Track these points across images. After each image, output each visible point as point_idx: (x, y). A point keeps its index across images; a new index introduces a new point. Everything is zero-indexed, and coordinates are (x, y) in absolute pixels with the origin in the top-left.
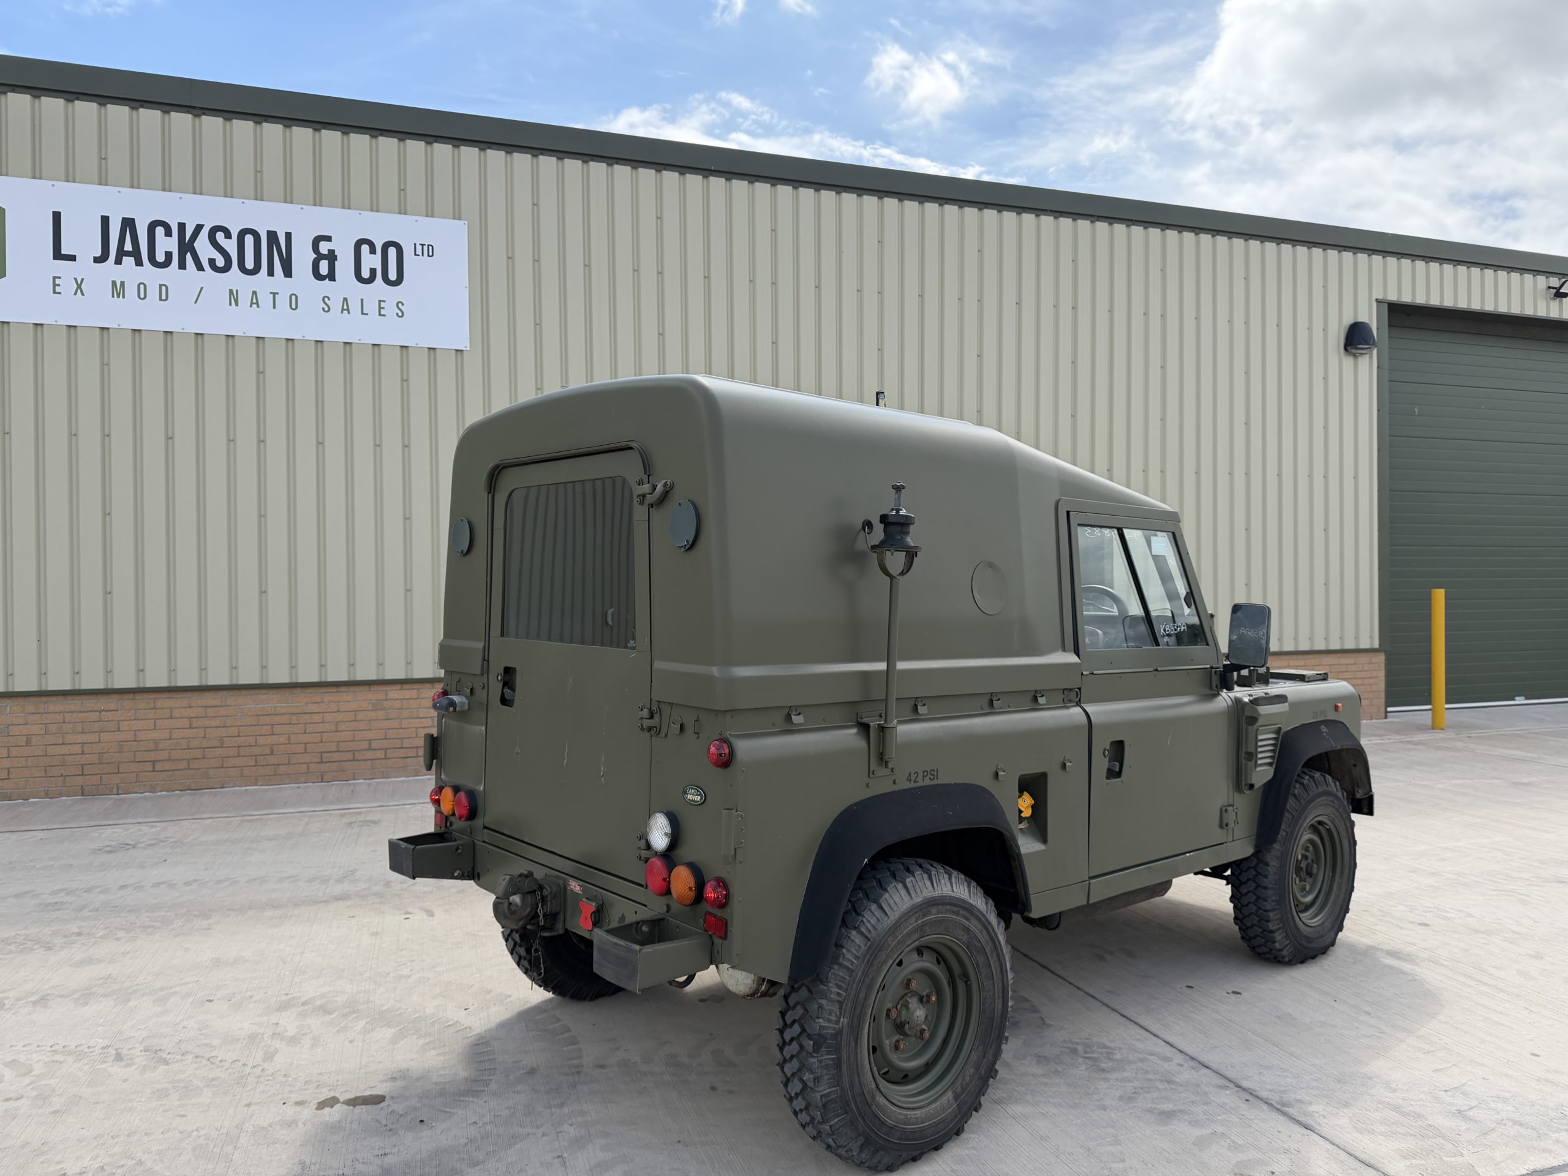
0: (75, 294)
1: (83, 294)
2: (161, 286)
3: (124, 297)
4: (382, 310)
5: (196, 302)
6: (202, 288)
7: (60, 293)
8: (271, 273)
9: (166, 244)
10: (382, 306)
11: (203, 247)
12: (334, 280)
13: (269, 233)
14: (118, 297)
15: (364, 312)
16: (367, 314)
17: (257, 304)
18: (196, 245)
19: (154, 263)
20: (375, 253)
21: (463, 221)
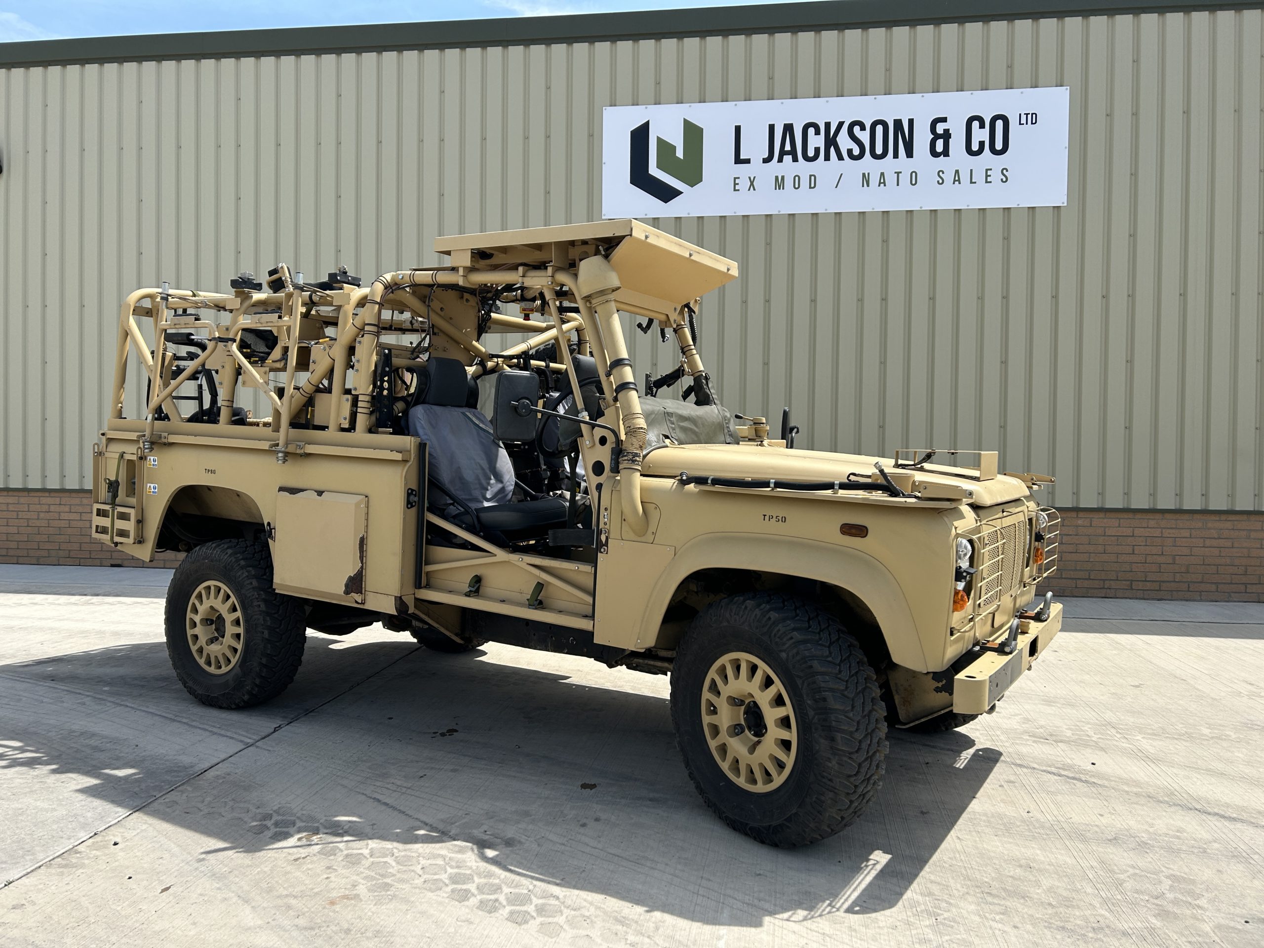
0: (749, 190)
1: (754, 190)
2: (811, 176)
3: (783, 189)
4: (988, 178)
5: (836, 187)
6: (841, 174)
7: (738, 190)
8: (896, 156)
9: (816, 141)
10: (989, 174)
11: (845, 143)
12: (948, 156)
13: (895, 120)
14: (779, 189)
15: (973, 181)
16: (975, 183)
17: (884, 183)
18: (838, 139)
19: (806, 158)
20: (984, 128)
21: (1065, 87)
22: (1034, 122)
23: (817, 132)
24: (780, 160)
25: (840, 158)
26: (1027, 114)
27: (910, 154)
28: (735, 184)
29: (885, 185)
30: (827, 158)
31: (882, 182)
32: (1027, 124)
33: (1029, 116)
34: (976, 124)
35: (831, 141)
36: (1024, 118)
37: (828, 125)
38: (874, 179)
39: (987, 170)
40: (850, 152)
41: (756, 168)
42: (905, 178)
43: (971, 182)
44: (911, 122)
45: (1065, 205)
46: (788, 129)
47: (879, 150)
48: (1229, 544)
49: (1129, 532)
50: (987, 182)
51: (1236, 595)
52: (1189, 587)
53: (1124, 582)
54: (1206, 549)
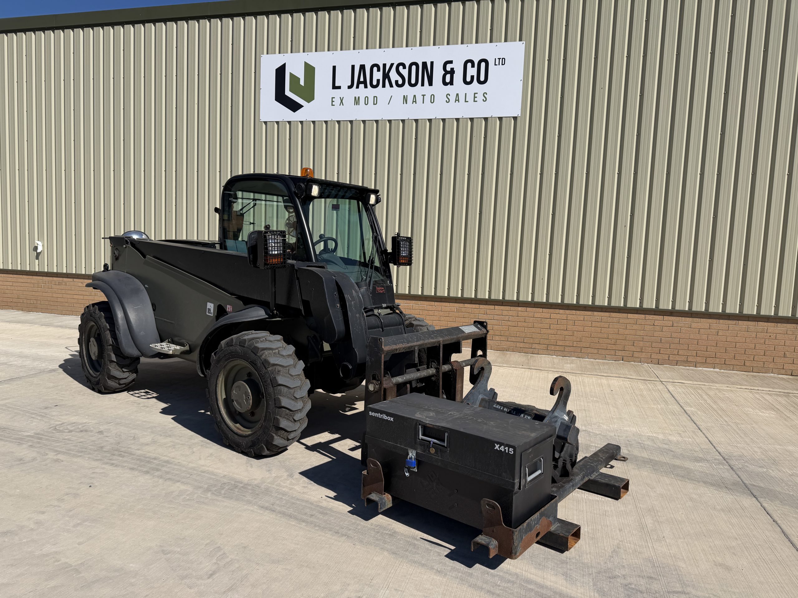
0: (340, 105)
1: (343, 105)
2: (374, 97)
3: (359, 105)
4: (475, 98)
5: (389, 104)
6: (392, 96)
7: (334, 105)
8: (423, 85)
9: (378, 75)
10: (476, 96)
11: (393, 76)
12: (453, 85)
13: (423, 63)
14: (357, 105)
15: (467, 100)
16: (468, 102)
17: (416, 102)
18: (390, 74)
19: (373, 86)
20: (474, 67)
21: (522, 42)
22: (503, 63)
23: (379, 70)
24: (357, 87)
25: (391, 86)
26: (499, 59)
27: (431, 84)
28: (332, 101)
29: (416, 103)
30: (384, 86)
31: (415, 101)
32: (499, 65)
33: (501, 60)
34: (469, 65)
35: (386, 76)
36: (497, 60)
37: (384, 65)
38: (410, 99)
39: (475, 94)
40: (397, 82)
41: (344, 92)
42: (427, 98)
43: (466, 101)
44: (432, 63)
45: (520, 115)
46: (362, 67)
47: (413, 81)
48: (606, 326)
49: (548, 316)
50: (474, 101)
51: (609, 356)
52: (581, 350)
53: (544, 345)
54: (593, 328)
